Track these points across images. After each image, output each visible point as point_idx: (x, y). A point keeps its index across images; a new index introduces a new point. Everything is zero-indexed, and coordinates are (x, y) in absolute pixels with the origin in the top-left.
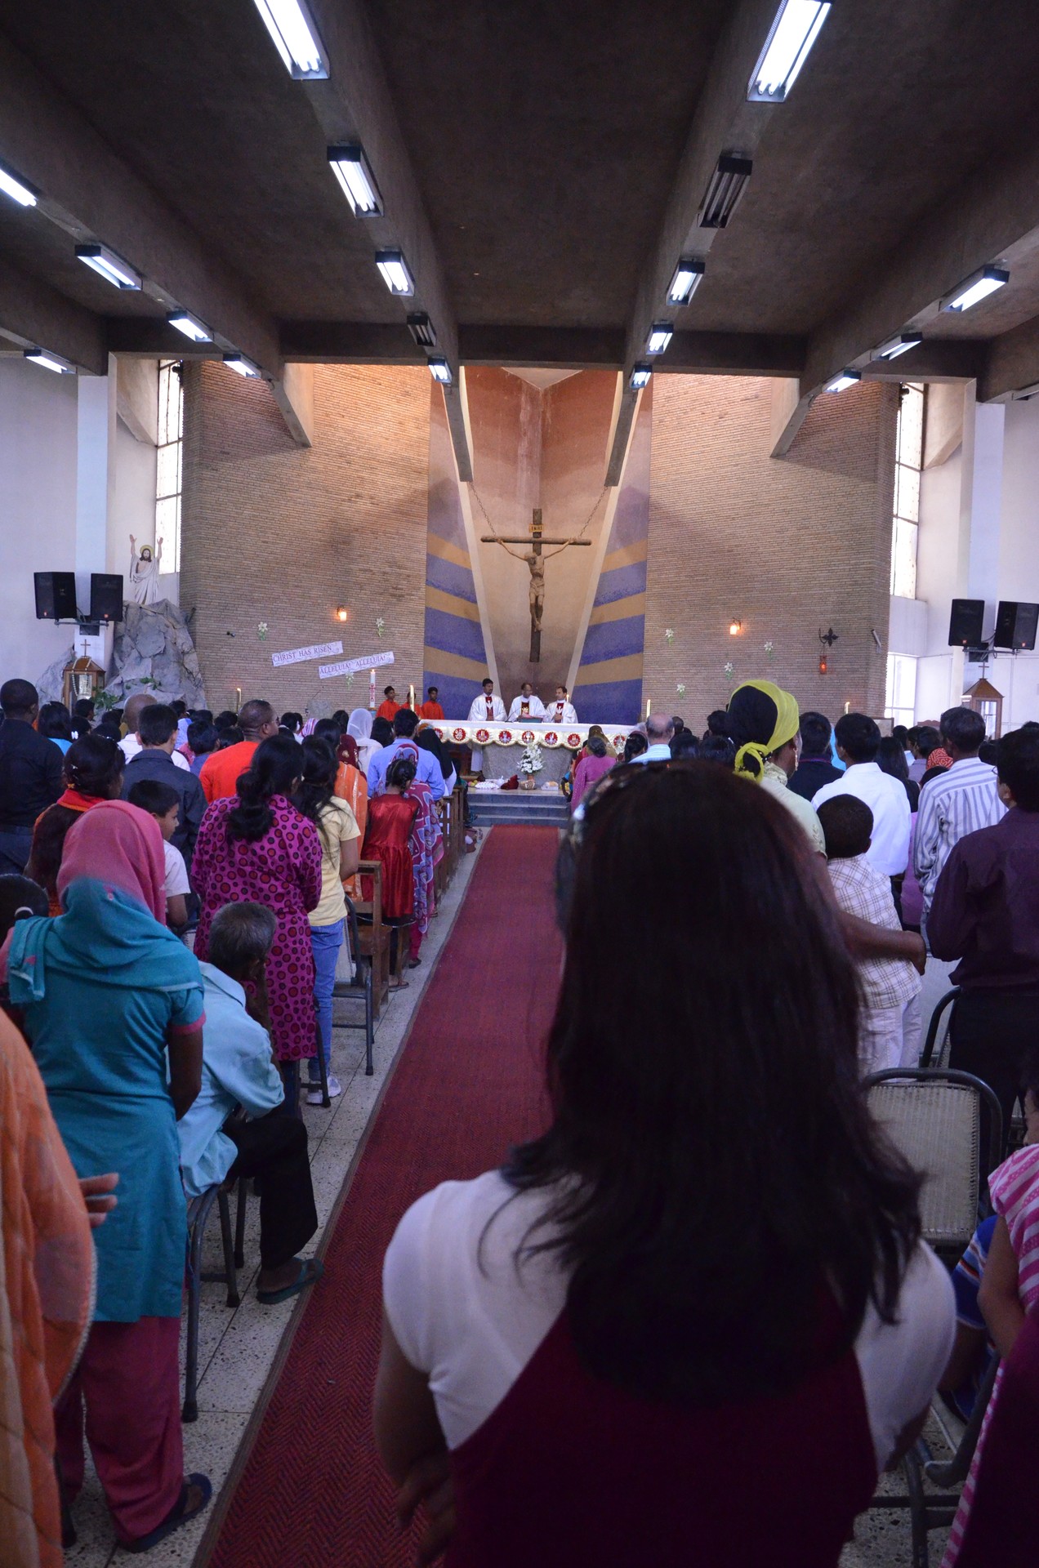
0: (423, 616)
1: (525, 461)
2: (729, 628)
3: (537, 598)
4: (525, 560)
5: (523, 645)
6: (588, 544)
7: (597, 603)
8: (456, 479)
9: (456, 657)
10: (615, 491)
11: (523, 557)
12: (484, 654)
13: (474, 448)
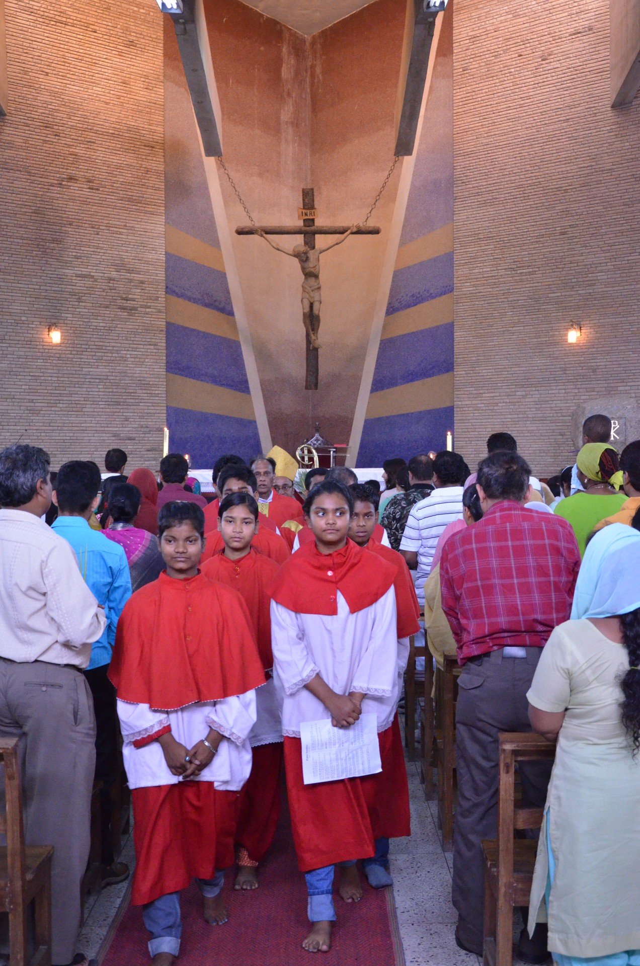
0: (163, 336)
1: (290, 130)
2: (566, 335)
3: (311, 305)
4: (295, 256)
5: (297, 369)
6: (376, 232)
7: (391, 310)
8: (200, 154)
9: (208, 386)
10: (409, 162)
11: (291, 253)
12: (246, 382)
13: (223, 114)
